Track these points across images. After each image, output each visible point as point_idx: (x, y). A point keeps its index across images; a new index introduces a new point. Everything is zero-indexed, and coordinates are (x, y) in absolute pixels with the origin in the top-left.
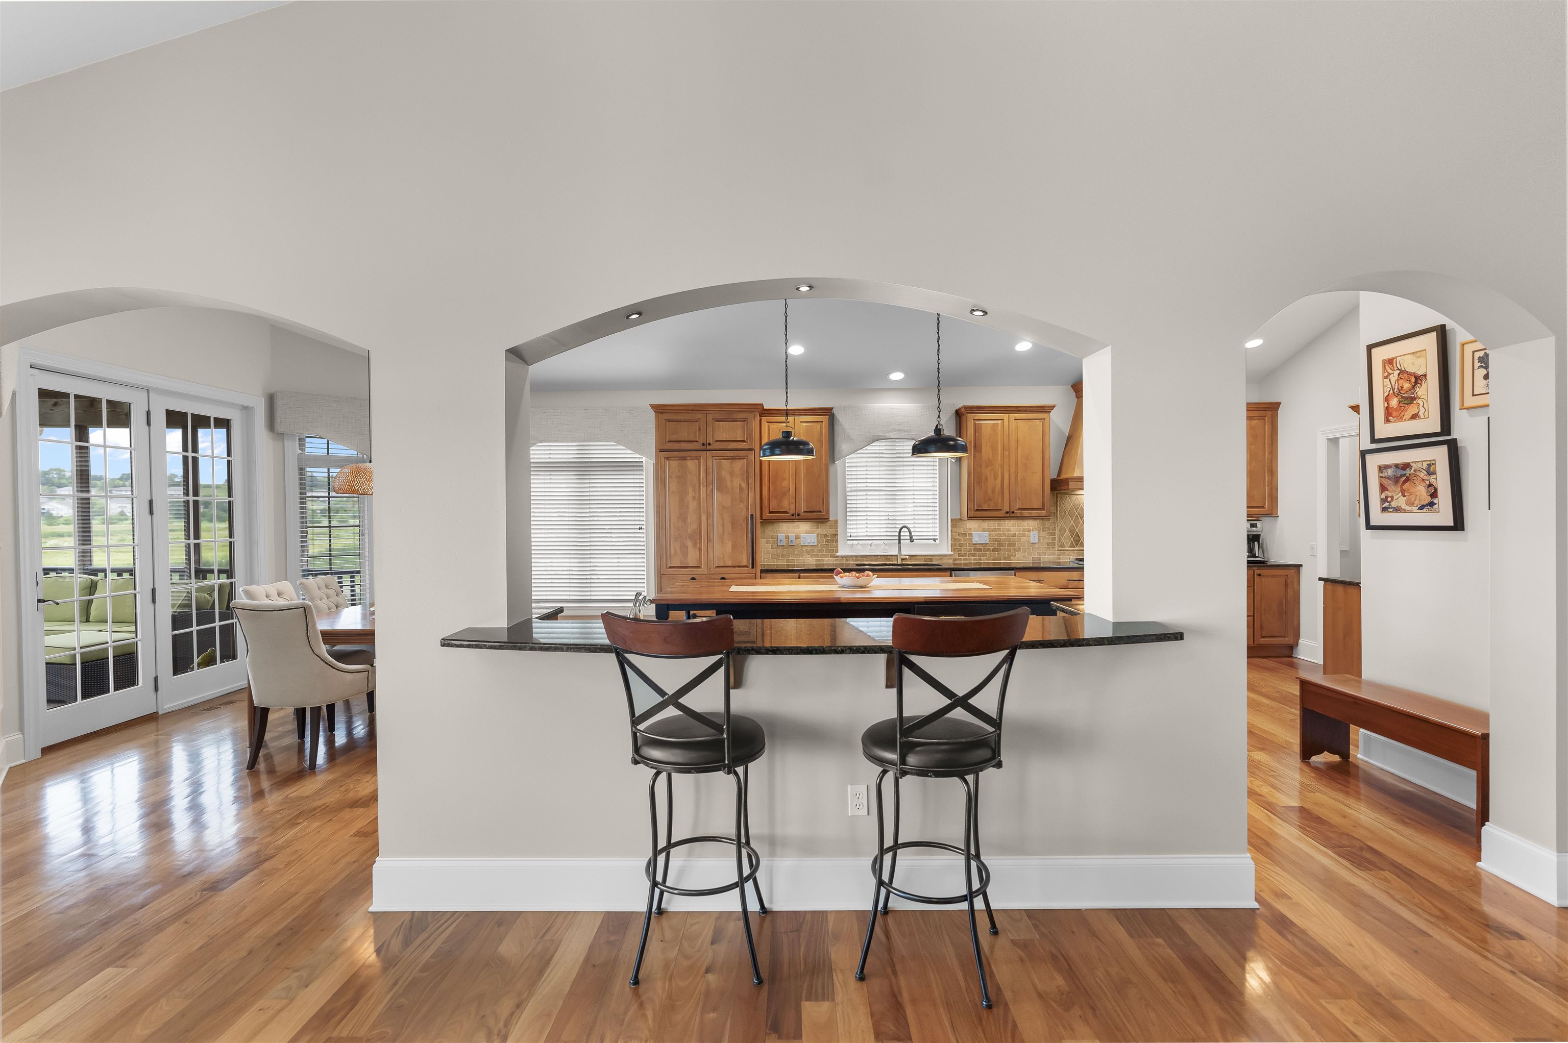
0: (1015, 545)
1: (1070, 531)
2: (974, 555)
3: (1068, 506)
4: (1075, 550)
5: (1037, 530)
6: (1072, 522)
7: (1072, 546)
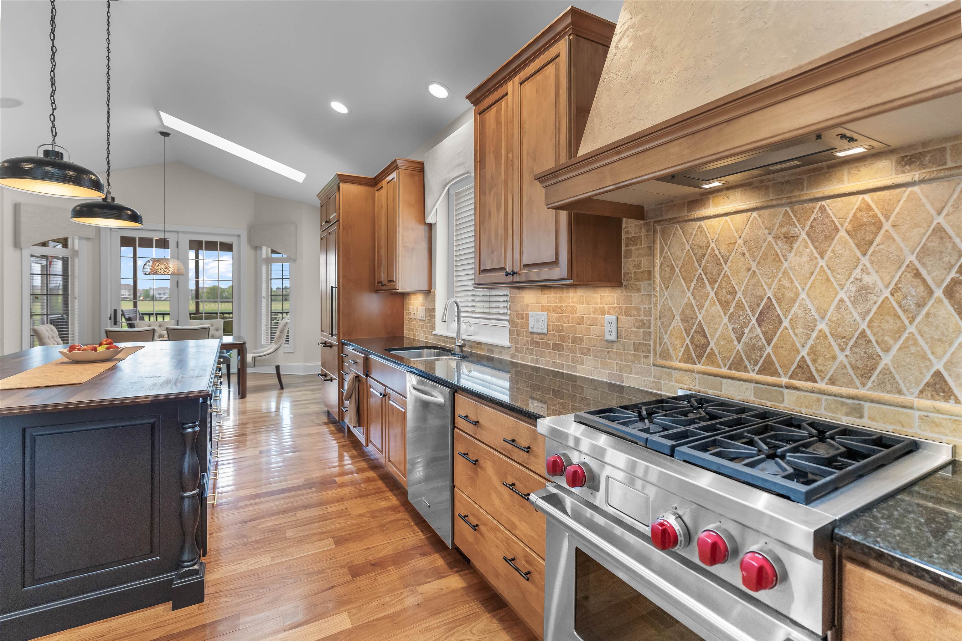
0: (581, 340)
1: (684, 320)
2: (531, 352)
3: (678, 253)
4: (692, 371)
5: (615, 313)
6: (689, 294)
7: (687, 359)
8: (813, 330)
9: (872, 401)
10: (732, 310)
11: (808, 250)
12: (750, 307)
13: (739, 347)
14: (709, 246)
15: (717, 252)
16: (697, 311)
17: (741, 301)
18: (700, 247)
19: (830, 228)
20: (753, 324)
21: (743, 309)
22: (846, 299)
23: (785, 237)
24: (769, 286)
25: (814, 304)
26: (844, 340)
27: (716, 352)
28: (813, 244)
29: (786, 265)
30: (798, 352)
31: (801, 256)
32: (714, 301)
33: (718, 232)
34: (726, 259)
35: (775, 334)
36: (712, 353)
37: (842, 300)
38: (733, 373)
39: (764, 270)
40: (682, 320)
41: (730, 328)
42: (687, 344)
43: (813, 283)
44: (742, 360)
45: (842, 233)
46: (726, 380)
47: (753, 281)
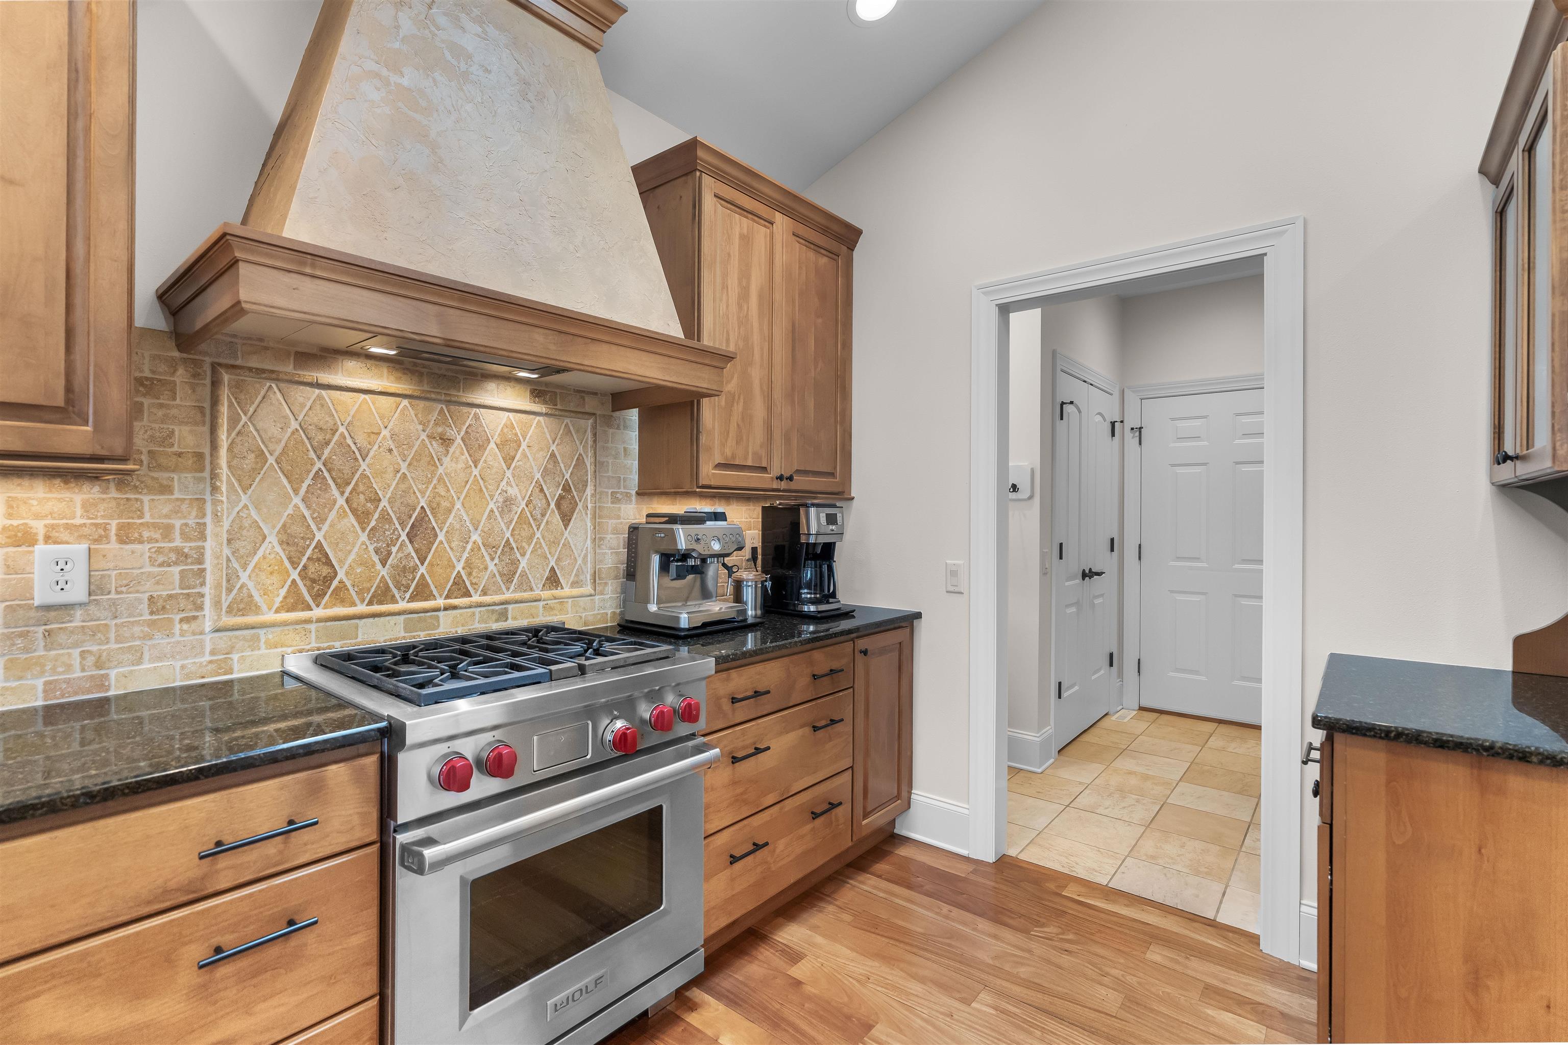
1: (287, 542)
3: (274, 431)
4: (308, 621)
5: (81, 538)
6: (297, 500)
7: (294, 602)
8: (467, 542)
9: (516, 602)
10: (373, 523)
11: (464, 457)
12: (398, 519)
13: (384, 572)
14: (337, 430)
15: (349, 441)
16: (313, 527)
17: (387, 511)
18: (321, 429)
19: (483, 438)
20: (404, 541)
21: (390, 521)
22: (495, 510)
23: (441, 439)
24: (423, 493)
25: (468, 515)
26: (494, 549)
27: (348, 584)
28: (468, 451)
29: (441, 470)
30: (454, 567)
31: (457, 463)
32: (344, 512)
33: (352, 413)
34: (364, 453)
35: (430, 550)
36: (342, 586)
37: (492, 511)
38: (376, 608)
39: (417, 473)
40: (281, 543)
41: (371, 548)
42: (294, 581)
43: (468, 492)
44: (387, 588)
45: (492, 445)
46: (364, 620)
47: (402, 487)
